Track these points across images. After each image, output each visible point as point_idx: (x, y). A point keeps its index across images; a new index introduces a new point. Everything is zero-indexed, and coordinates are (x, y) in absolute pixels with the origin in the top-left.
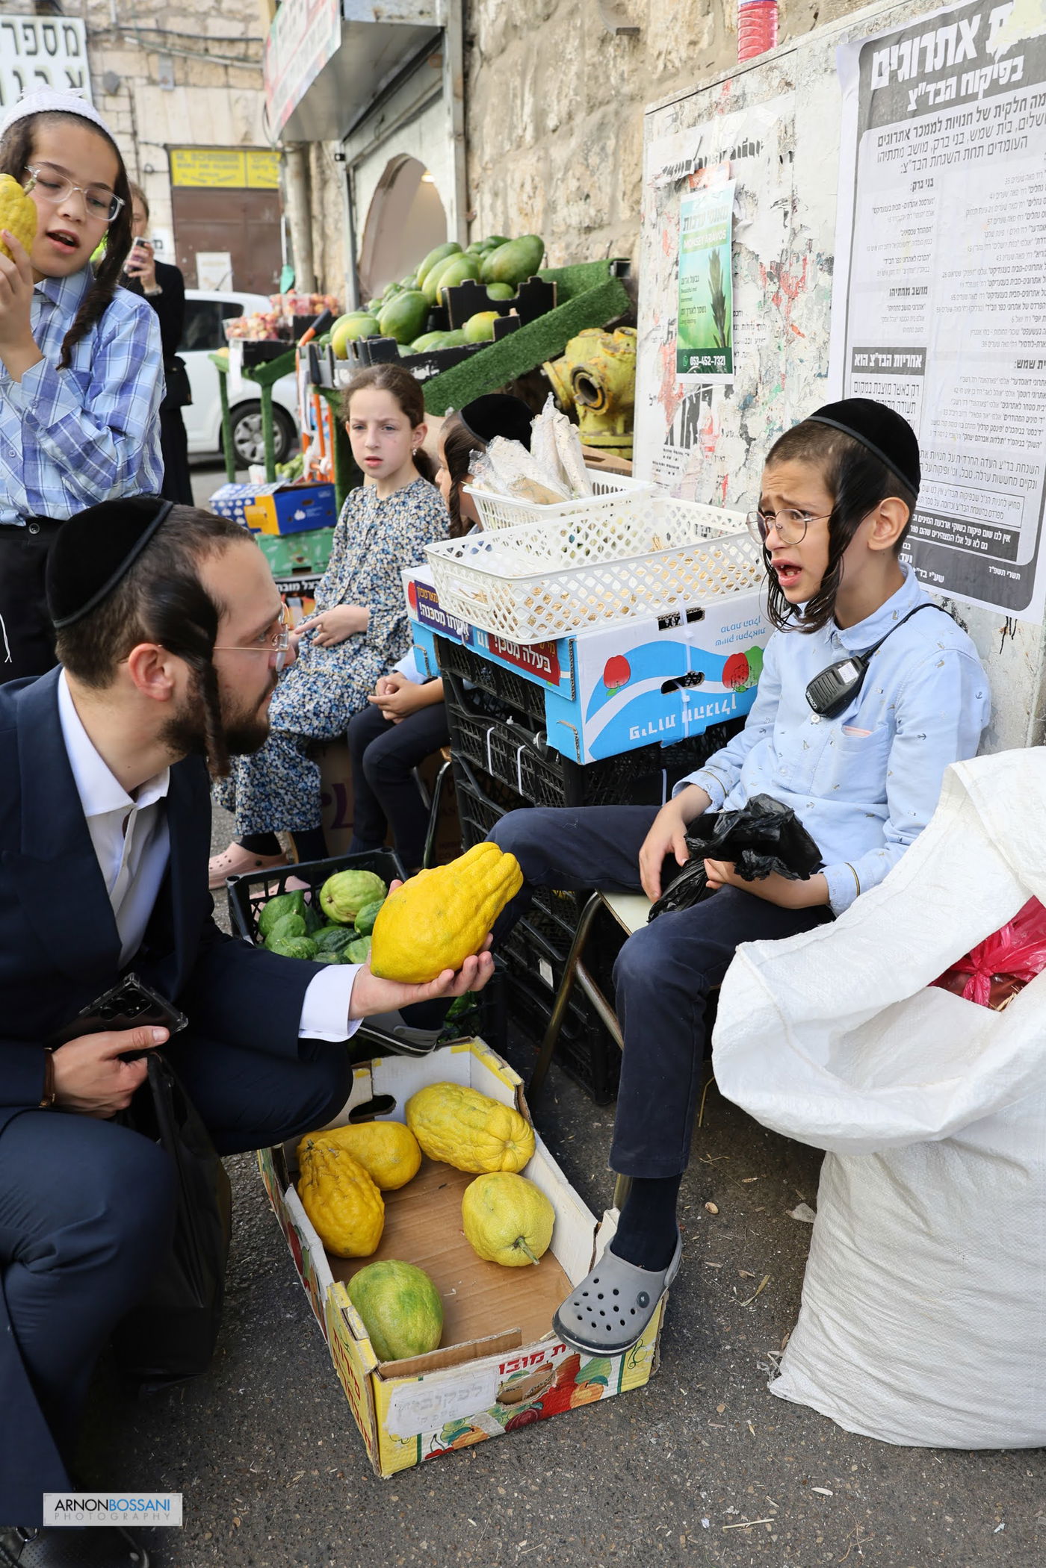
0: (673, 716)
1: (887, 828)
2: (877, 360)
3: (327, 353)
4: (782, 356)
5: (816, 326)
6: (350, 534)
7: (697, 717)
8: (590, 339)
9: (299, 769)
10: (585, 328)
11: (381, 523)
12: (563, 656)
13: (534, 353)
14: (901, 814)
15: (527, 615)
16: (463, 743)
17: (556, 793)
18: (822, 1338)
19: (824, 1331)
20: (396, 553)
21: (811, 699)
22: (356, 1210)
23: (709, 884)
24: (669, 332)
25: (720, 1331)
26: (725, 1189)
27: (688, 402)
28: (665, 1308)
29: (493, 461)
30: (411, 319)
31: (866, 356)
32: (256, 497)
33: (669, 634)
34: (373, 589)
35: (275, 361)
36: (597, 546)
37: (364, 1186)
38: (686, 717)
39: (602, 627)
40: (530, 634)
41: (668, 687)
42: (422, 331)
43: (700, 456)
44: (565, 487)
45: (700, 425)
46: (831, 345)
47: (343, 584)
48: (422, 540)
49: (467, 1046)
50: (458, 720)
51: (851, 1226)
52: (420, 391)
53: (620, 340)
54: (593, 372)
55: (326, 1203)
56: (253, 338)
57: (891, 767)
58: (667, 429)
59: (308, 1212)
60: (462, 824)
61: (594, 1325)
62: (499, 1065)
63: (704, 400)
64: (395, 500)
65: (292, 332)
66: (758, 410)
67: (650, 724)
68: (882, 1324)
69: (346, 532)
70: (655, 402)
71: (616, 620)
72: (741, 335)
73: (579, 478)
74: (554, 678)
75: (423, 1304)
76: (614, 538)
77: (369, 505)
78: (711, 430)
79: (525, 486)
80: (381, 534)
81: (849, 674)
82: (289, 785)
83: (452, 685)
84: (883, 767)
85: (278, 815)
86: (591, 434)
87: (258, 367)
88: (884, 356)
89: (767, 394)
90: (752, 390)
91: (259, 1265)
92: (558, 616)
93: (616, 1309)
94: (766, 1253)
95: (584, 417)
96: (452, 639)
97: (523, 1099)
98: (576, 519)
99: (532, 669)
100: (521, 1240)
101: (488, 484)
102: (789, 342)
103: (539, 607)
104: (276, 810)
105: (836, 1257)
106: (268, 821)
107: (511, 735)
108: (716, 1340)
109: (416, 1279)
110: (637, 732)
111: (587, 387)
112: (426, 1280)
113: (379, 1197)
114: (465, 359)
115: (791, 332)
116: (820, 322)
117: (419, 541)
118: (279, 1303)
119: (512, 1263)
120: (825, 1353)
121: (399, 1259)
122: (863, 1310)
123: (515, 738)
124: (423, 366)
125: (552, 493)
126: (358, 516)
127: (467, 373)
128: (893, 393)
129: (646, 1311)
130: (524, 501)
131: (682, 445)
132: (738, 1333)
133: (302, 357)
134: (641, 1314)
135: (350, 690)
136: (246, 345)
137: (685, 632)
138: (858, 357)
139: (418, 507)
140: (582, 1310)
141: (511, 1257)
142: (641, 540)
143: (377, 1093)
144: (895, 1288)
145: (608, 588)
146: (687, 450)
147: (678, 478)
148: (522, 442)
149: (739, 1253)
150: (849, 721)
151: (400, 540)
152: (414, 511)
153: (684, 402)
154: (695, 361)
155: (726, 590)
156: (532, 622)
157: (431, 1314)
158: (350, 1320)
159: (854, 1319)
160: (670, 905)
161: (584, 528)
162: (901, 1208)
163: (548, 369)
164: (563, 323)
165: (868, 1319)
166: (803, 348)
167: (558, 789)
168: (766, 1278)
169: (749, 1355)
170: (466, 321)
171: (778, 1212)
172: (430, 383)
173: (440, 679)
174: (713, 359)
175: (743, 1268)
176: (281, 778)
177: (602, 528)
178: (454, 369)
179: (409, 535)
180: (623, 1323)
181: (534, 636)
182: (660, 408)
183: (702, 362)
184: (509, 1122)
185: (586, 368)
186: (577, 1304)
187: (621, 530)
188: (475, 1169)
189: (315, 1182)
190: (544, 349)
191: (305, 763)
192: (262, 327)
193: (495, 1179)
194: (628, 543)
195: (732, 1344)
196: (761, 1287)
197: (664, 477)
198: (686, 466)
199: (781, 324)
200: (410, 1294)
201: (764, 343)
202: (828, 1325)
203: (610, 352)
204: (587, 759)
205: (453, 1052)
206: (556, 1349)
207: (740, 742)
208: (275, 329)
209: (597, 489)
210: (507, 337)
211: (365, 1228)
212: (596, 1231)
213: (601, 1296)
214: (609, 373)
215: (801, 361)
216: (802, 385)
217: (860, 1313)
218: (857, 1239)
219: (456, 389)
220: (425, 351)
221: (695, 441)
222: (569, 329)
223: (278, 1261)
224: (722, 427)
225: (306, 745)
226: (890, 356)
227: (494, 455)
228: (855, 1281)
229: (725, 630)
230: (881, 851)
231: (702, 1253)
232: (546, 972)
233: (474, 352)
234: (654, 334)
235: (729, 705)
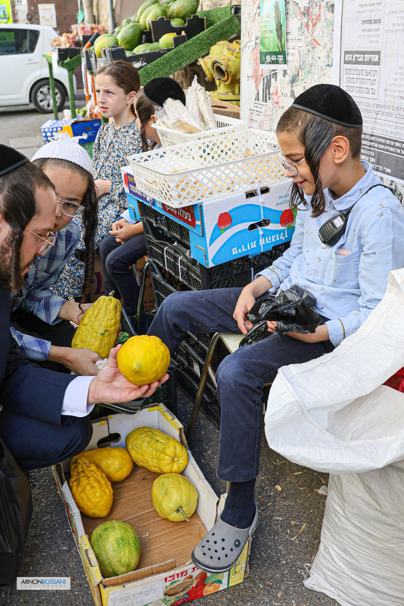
0: (255, 242)
1: (360, 300)
2: (356, 58)
3: (93, 56)
4: (310, 55)
5: (326, 40)
6: (101, 147)
7: (267, 242)
8: (221, 46)
9: (76, 266)
10: (219, 40)
11: (116, 141)
12: (197, 213)
13: (194, 54)
14: (366, 293)
15: (177, 193)
16: (153, 254)
17: (197, 281)
18: (330, 559)
19: (331, 556)
20: (124, 157)
21: (321, 237)
22: (98, 494)
23: (269, 330)
24: (256, 43)
25: (281, 553)
26: (285, 478)
27: (265, 78)
28: (250, 545)
29: (167, 111)
30: (133, 37)
31: (351, 55)
32: (63, 126)
33: (252, 200)
34: (113, 175)
35: (74, 58)
36: (218, 154)
37: (102, 482)
38: (262, 242)
39: (216, 198)
40: (179, 202)
41: (252, 227)
42: (140, 43)
43: (272, 107)
44: (202, 124)
45: (272, 91)
46: (334, 50)
47: (97, 171)
48: (136, 150)
49: (156, 408)
50: (150, 243)
51: (343, 505)
52: (138, 74)
53: (236, 47)
54: (223, 63)
55: (83, 491)
56: (63, 47)
57: (360, 269)
58: (256, 93)
59: (73, 496)
60: (155, 294)
61: (211, 558)
62: (171, 418)
63: (273, 78)
64: (123, 130)
65: (82, 43)
66: (299, 83)
67: (243, 246)
68: (359, 554)
69: (99, 146)
70: (250, 79)
71: (224, 194)
72: (291, 44)
73: (209, 119)
74: (193, 224)
75: (129, 544)
76: (226, 150)
77: (110, 132)
78: (276, 93)
79: (180, 125)
80: (116, 147)
81: (339, 222)
82: (71, 274)
83: (148, 226)
84: (357, 270)
85: (66, 289)
86: (223, 94)
87: (66, 61)
88: (360, 56)
89: (303, 75)
90: (296, 73)
91: (51, 521)
92: (193, 192)
93: (223, 549)
94: (305, 512)
95: (219, 85)
96: (145, 203)
97: (183, 435)
98: (207, 141)
99: (182, 219)
100: (180, 509)
101: (163, 123)
102: (313, 48)
103: (183, 189)
104: (65, 286)
105: (337, 520)
106: (62, 292)
107: (175, 251)
108: (278, 559)
109: (126, 531)
110: (236, 251)
111: (219, 70)
112: (131, 531)
113: (110, 487)
114: (159, 57)
115: (314, 43)
116: (328, 38)
117: (134, 151)
118: (59, 541)
119: (176, 520)
120: (331, 567)
121: (118, 520)
122: (350, 547)
123: (177, 252)
124: (138, 61)
125: (194, 128)
126: (105, 138)
127: (160, 64)
128: (364, 74)
129: (239, 549)
130: (180, 132)
131: (263, 101)
132: (289, 554)
133: (83, 57)
134: (236, 551)
135: (101, 226)
136: (60, 50)
137: (259, 200)
138: (347, 56)
139: (134, 134)
140: (206, 550)
141: (175, 517)
142: (240, 151)
143: (111, 432)
144: (365, 537)
145: (219, 178)
146: (266, 104)
147: (261, 118)
148: (181, 101)
149: (291, 512)
150: (341, 247)
151: (125, 150)
152: (132, 136)
153: (264, 79)
154: (268, 58)
155: (281, 177)
156: (180, 196)
157: (133, 548)
158: (89, 555)
159: (345, 551)
160: (250, 340)
161: (211, 146)
162: (367, 497)
163: (201, 62)
164: (208, 38)
165: (352, 552)
166: (321, 53)
167: (198, 279)
168: (305, 525)
169: (294, 566)
170: (160, 38)
171: (311, 490)
172: (142, 70)
173: (142, 222)
174: (277, 57)
175: (293, 520)
176: (67, 271)
177: (220, 145)
178: (154, 62)
179: (129, 148)
180: (226, 556)
181: (181, 203)
182: (252, 81)
183: (272, 58)
184: (175, 448)
185: (219, 61)
186: (203, 547)
187: (230, 145)
188: (159, 471)
189: (78, 480)
190: (199, 51)
191: (79, 263)
192: (67, 41)
193: (168, 477)
194: (234, 152)
195: (286, 560)
196: (301, 530)
197: (255, 117)
198: (265, 111)
199: (309, 39)
200: (122, 539)
201: (302, 49)
202: (333, 553)
203: (231, 52)
204: (211, 265)
205: (149, 411)
206: (194, 569)
207: (288, 254)
208: (74, 42)
209: (220, 125)
210: (180, 46)
211: (102, 503)
212: (218, 504)
213: (215, 542)
214: (230, 63)
215: (319, 58)
216: (320, 71)
217: (348, 549)
218: (346, 511)
219: (155, 72)
220: (139, 53)
221: (269, 99)
222: (211, 41)
223: (61, 519)
224: (282, 91)
225: (79, 254)
226: (363, 56)
227: (167, 108)
228: (346, 532)
229: (280, 197)
230: (356, 312)
231: (273, 512)
232: (196, 369)
233: (164, 54)
234: (248, 45)
235: (284, 235)
